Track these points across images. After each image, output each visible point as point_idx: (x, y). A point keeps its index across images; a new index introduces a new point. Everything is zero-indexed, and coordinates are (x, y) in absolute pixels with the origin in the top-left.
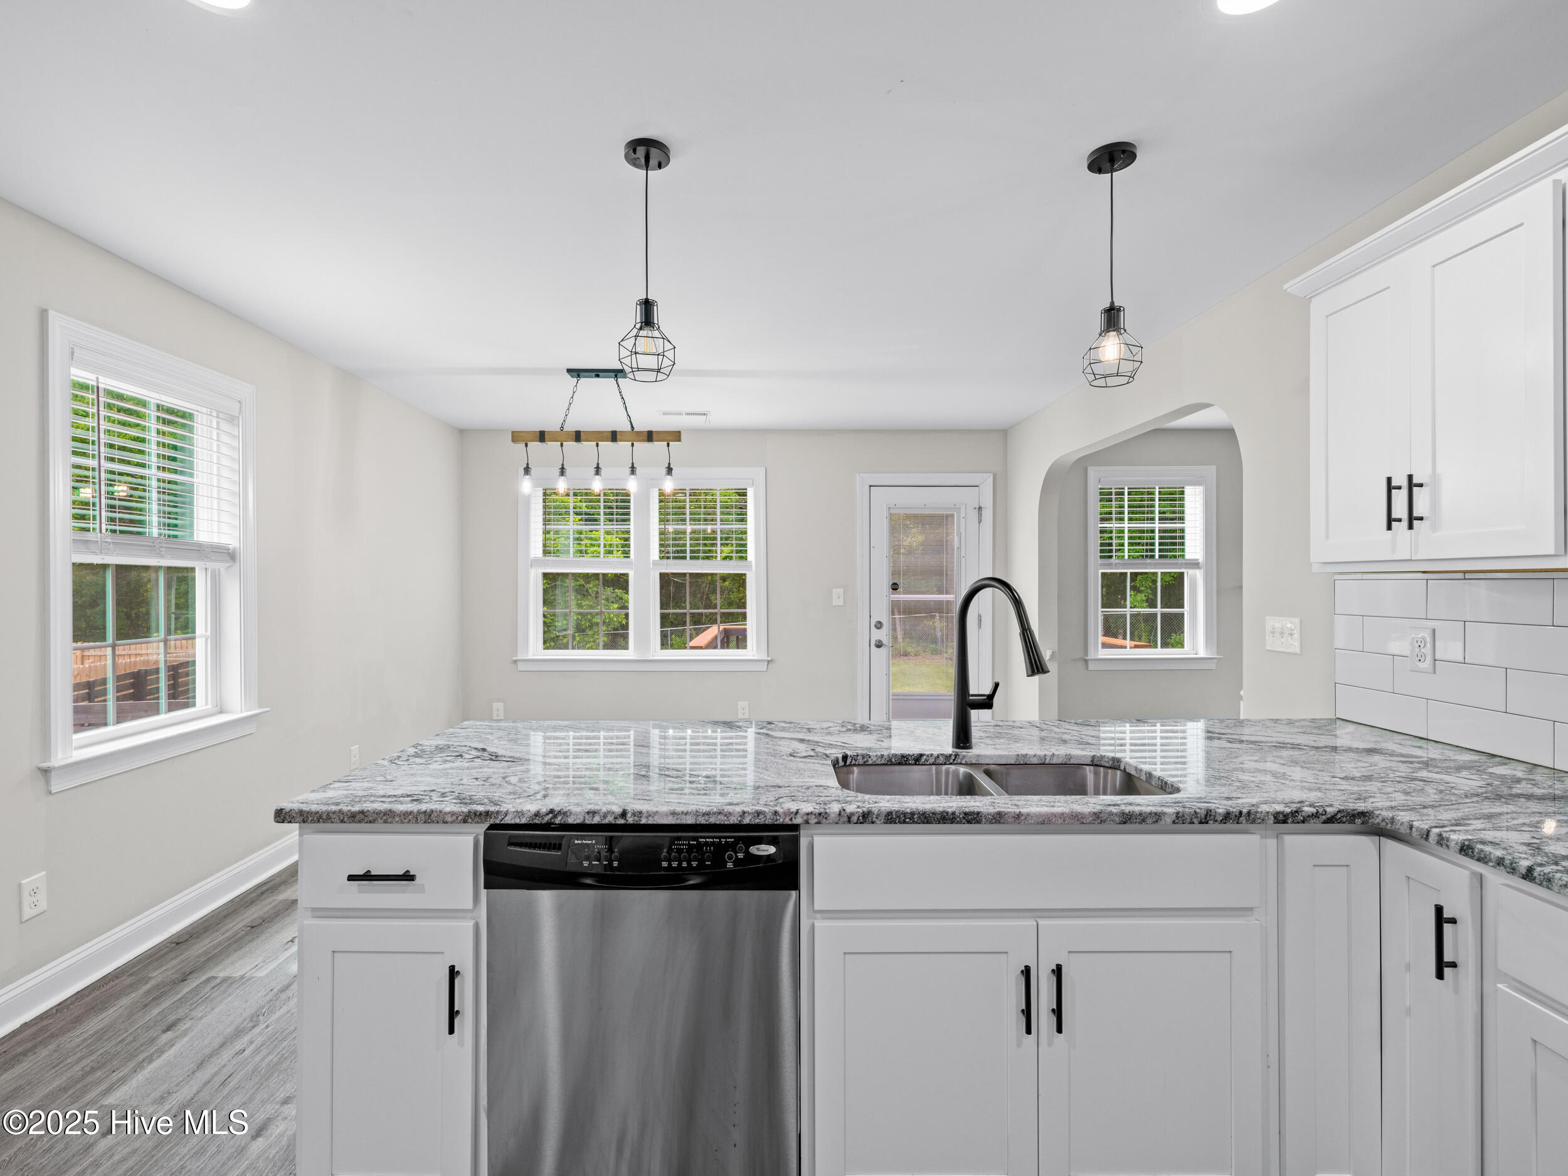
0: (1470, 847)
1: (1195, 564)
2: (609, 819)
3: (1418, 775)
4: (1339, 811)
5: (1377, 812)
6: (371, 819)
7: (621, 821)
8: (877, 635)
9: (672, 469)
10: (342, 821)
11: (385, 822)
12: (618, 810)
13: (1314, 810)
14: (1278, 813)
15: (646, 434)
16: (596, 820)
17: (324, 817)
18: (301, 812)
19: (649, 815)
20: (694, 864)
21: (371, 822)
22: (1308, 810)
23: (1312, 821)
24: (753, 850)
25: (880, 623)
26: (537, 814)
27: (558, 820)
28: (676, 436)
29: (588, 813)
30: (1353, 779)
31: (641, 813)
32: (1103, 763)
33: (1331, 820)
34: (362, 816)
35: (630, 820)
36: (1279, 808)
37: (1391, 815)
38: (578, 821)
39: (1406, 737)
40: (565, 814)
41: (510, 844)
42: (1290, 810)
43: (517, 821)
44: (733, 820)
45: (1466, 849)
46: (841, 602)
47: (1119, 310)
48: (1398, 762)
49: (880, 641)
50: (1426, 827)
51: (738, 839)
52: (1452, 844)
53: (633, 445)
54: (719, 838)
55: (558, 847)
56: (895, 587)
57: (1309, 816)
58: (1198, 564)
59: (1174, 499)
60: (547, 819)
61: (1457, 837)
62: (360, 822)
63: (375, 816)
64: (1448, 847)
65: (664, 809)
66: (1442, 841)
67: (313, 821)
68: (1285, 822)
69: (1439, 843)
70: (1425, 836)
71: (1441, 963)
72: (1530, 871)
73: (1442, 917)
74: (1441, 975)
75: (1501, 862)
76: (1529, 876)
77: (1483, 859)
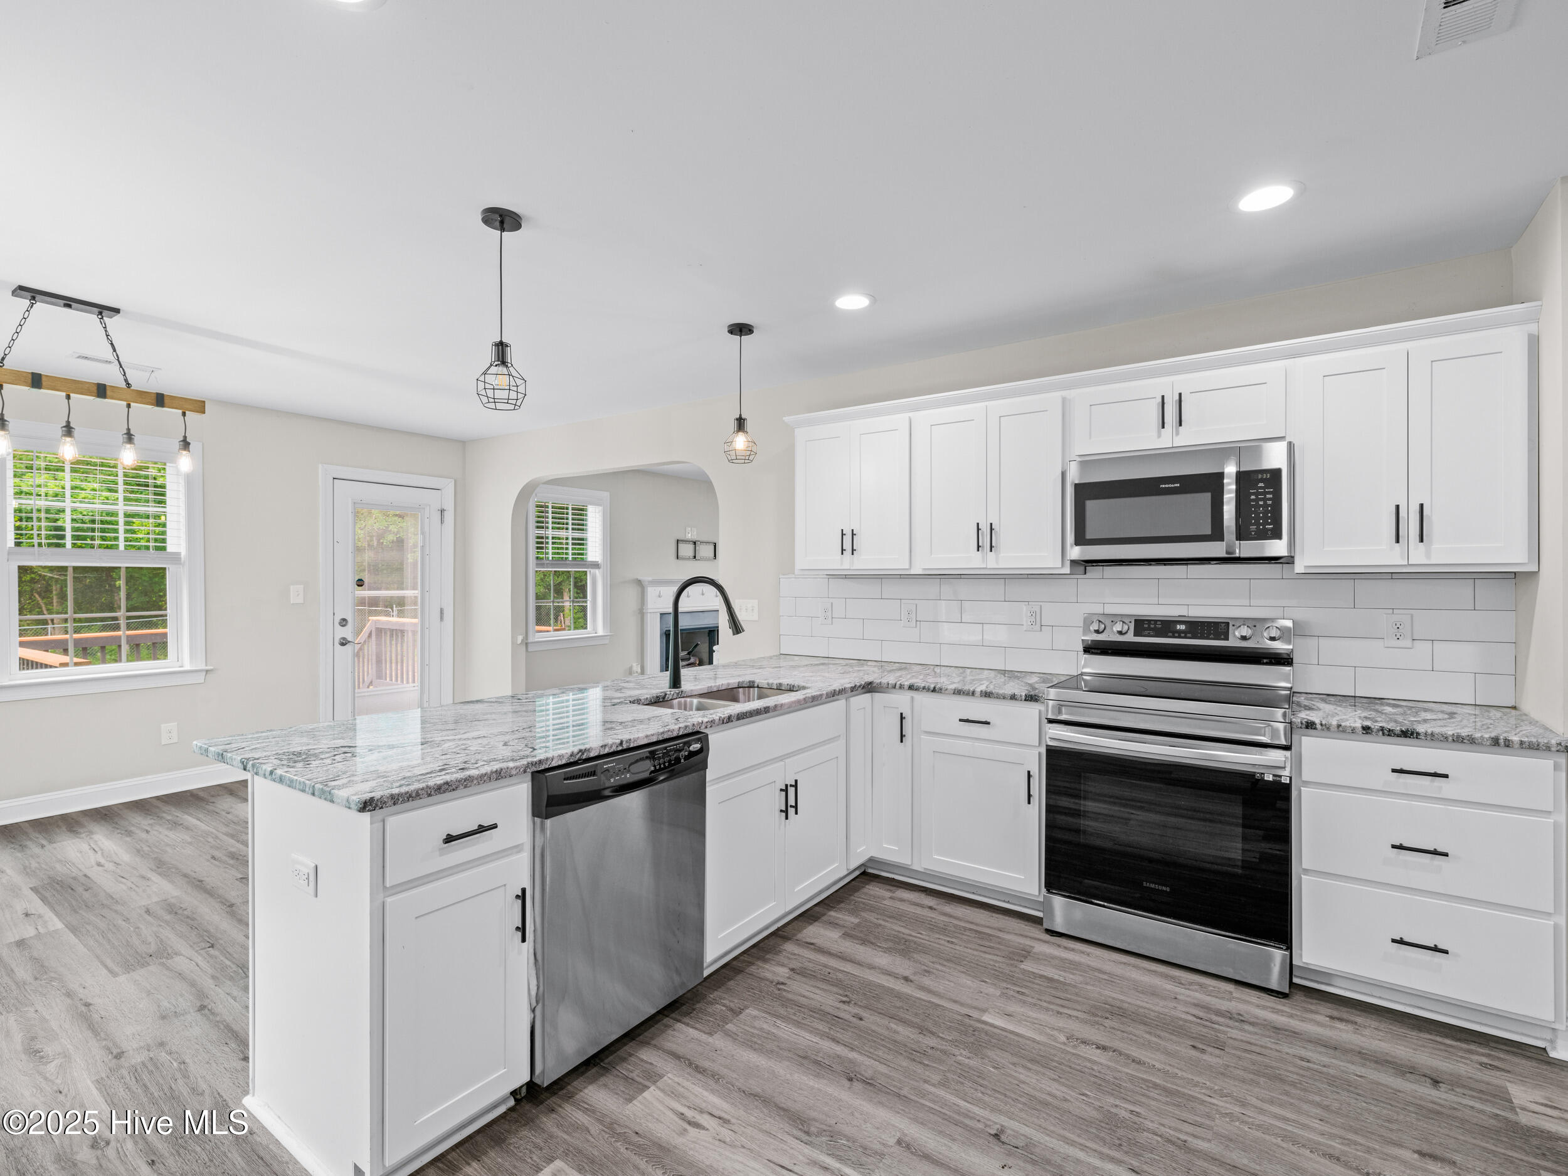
0: (912, 686)
1: (596, 565)
2: (614, 749)
4: (861, 685)
5: (873, 681)
6: (454, 787)
7: (620, 748)
8: (342, 632)
9: (189, 444)
10: (430, 795)
11: (466, 787)
12: (618, 741)
14: (851, 687)
15: (154, 397)
16: (607, 751)
17: (414, 795)
18: (392, 796)
19: (635, 740)
20: (667, 764)
21: (454, 790)
22: (858, 684)
23: (859, 689)
24: (691, 748)
25: (344, 620)
26: (572, 755)
27: (584, 757)
28: (200, 406)
29: (602, 746)
31: (630, 740)
32: (744, 685)
34: (447, 787)
35: (625, 746)
36: (851, 685)
37: (879, 681)
38: (596, 754)
40: (588, 750)
41: (565, 779)
43: (560, 763)
44: (675, 734)
45: (910, 688)
46: (300, 600)
47: (744, 420)
49: (344, 639)
50: (895, 683)
51: (685, 743)
52: (905, 687)
53: (129, 406)
54: (676, 745)
55: (594, 773)
56: (360, 583)
57: (858, 687)
58: (598, 565)
59: (580, 512)
60: (578, 757)
61: (907, 684)
62: (444, 792)
63: (457, 783)
64: (903, 688)
65: (641, 735)
66: (901, 687)
67: (404, 802)
69: (900, 688)
70: (894, 687)
71: (902, 736)
72: (934, 688)
73: (902, 718)
74: (902, 741)
75: (924, 688)
76: (934, 690)
77: (917, 689)
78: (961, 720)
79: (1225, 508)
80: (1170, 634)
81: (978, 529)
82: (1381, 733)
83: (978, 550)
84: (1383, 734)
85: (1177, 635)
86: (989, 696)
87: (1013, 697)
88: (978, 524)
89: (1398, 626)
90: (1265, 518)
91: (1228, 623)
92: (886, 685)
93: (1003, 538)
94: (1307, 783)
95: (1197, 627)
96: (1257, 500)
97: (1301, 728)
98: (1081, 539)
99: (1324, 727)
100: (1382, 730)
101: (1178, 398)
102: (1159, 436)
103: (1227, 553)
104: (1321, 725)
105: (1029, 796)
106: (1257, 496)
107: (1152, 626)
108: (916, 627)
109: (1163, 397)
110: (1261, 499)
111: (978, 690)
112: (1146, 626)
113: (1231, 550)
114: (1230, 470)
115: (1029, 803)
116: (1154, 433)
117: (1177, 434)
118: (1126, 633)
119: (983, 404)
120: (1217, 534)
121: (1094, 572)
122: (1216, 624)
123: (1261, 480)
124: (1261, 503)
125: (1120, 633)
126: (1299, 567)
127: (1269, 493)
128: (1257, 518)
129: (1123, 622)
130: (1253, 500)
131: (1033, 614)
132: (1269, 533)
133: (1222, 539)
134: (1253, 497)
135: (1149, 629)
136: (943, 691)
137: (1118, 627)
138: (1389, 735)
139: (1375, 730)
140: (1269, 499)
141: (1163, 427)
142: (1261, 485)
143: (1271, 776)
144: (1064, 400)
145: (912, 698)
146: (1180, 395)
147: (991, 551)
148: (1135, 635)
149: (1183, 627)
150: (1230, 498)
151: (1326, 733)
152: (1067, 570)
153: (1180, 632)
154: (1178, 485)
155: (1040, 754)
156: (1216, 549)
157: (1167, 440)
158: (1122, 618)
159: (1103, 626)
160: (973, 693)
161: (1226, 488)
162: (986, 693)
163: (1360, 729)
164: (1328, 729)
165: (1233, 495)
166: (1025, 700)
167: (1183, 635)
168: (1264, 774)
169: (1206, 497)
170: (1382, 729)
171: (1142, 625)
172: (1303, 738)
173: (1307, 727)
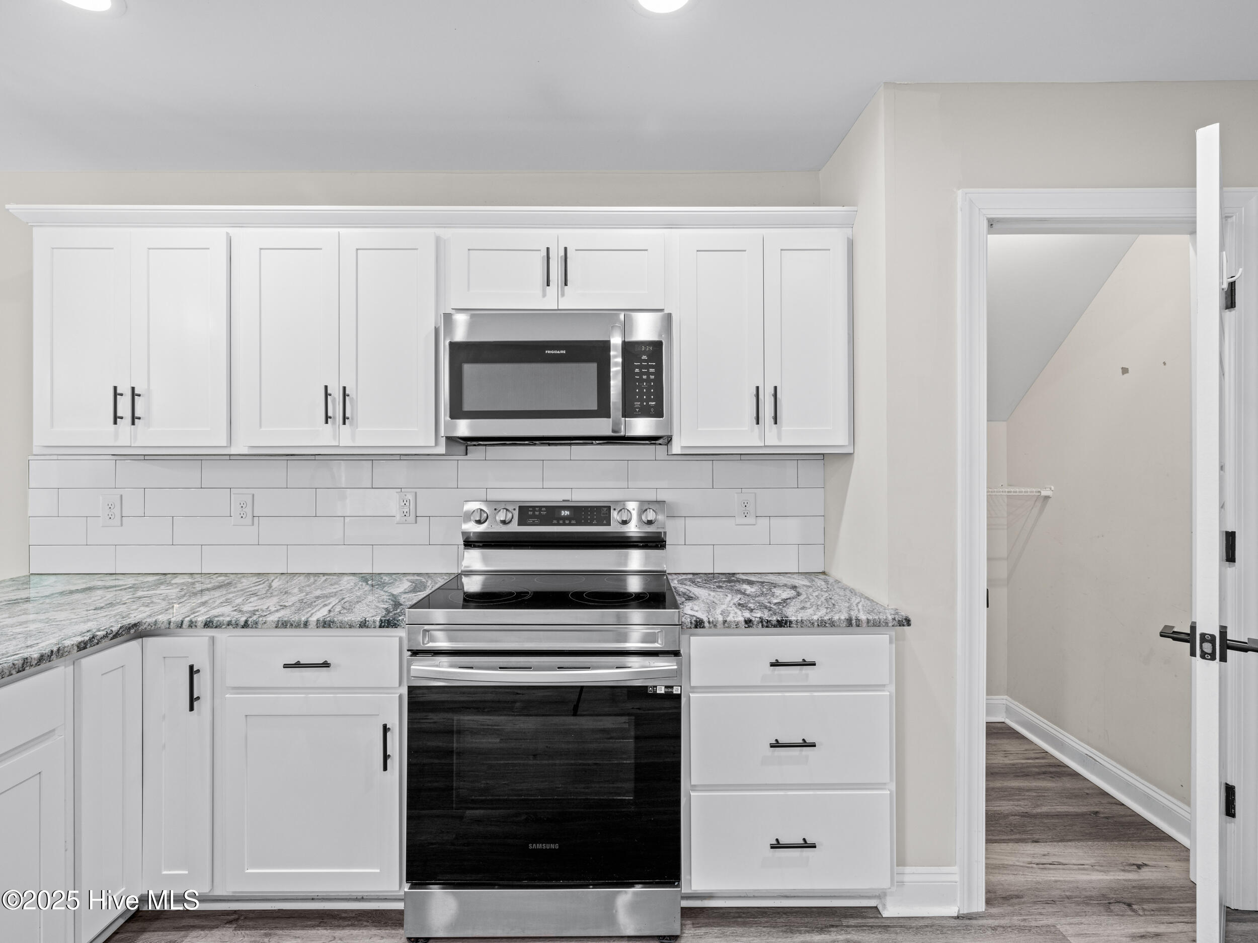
0: (211, 622)
3: (137, 595)
4: (121, 628)
5: (144, 621)
13: (104, 633)
14: (80, 643)
22: (100, 634)
23: (103, 641)
30: (102, 608)
33: (117, 635)
36: (80, 639)
37: (154, 620)
39: (100, 575)
42: (88, 638)
45: (208, 624)
48: (116, 591)
50: (181, 619)
52: (199, 624)
57: (101, 638)
61: (201, 619)
64: (196, 626)
66: (192, 625)
68: (85, 648)
69: (190, 626)
70: (180, 625)
71: (192, 700)
72: (246, 622)
73: (192, 671)
74: (192, 708)
75: (229, 624)
76: (246, 625)
77: (218, 626)
78: (286, 666)
79: (612, 383)
80: (555, 522)
81: (327, 395)
82: (760, 624)
83: (327, 422)
84: (763, 626)
85: (561, 522)
86: (330, 626)
87: (363, 625)
88: (326, 387)
89: (746, 504)
90: (648, 394)
91: (609, 507)
92: (166, 625)
93: (360, 408)
94: (694, 689)
95: (582, 513)
96: (641, 374)
97: (690, 628)
98: (457, 411)
99: (712, 625)
100: (762, 622)
101: (563, 254)
102: (544, 295)
103: (614, 431)
104: (709, 622)
105: (386, 757)
106: (640, 370)
107: (537, 513)
108: (253, 525)
109: (548, 249)
110: (645, 373)
111: (314, 619)
112: (530, 513)
113: (616, 429)
114: (616, 341)
115: (385, 769)
116: (539, 292)
117: (563, 295)
118: (511, 521)
119: (337, 230)
120: (603, 410)
121: (476, 452)
122: (599, 508)
123: (644, 353)
124: (645, 377)
125: (504, 522)
126: (676, 448)
127: (652, 367)
128: (641, 394)
129: (507, 510)
130: (637, 374)
131: (406, 503)
132: (652, 410)
133: (608, 416)
134: (637, 370)
135: (534, 516)
136: (260, 626)
137: (501, 516)
138: (767, 627)
139: (755, 623)
140: (652, 374)
141: (548, 285)
142: (644, 357)
143: (663, 688)
144: (438, 240)
145: (213, 639)
146: (566, 249)
147: (344, 423)
148: (519, 524)
149: (567, 513)
150: (617, 372)
151: (713, 630)
152: (442, 449)
153: (565, 518)
154: (564, 352)
155: (400, 697)
156: (601, 427)
157: (550, 301)
158: (504, 505)
159: (485, 515)
160: (306, 624)
161: (613, 361)
162: (325, 622)
163: (743, 623)
164: (715, 626)
165: (619, 368)
166: (380, 627)
167: (567, 522)
168: (656, 687)
169: (593, 367)
170: (761, 620)
171: (526, 513)
172: (692, 638)
173: (696, 627)
